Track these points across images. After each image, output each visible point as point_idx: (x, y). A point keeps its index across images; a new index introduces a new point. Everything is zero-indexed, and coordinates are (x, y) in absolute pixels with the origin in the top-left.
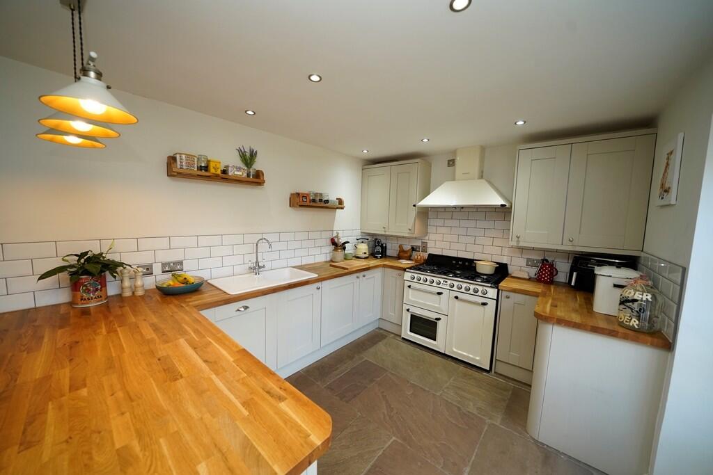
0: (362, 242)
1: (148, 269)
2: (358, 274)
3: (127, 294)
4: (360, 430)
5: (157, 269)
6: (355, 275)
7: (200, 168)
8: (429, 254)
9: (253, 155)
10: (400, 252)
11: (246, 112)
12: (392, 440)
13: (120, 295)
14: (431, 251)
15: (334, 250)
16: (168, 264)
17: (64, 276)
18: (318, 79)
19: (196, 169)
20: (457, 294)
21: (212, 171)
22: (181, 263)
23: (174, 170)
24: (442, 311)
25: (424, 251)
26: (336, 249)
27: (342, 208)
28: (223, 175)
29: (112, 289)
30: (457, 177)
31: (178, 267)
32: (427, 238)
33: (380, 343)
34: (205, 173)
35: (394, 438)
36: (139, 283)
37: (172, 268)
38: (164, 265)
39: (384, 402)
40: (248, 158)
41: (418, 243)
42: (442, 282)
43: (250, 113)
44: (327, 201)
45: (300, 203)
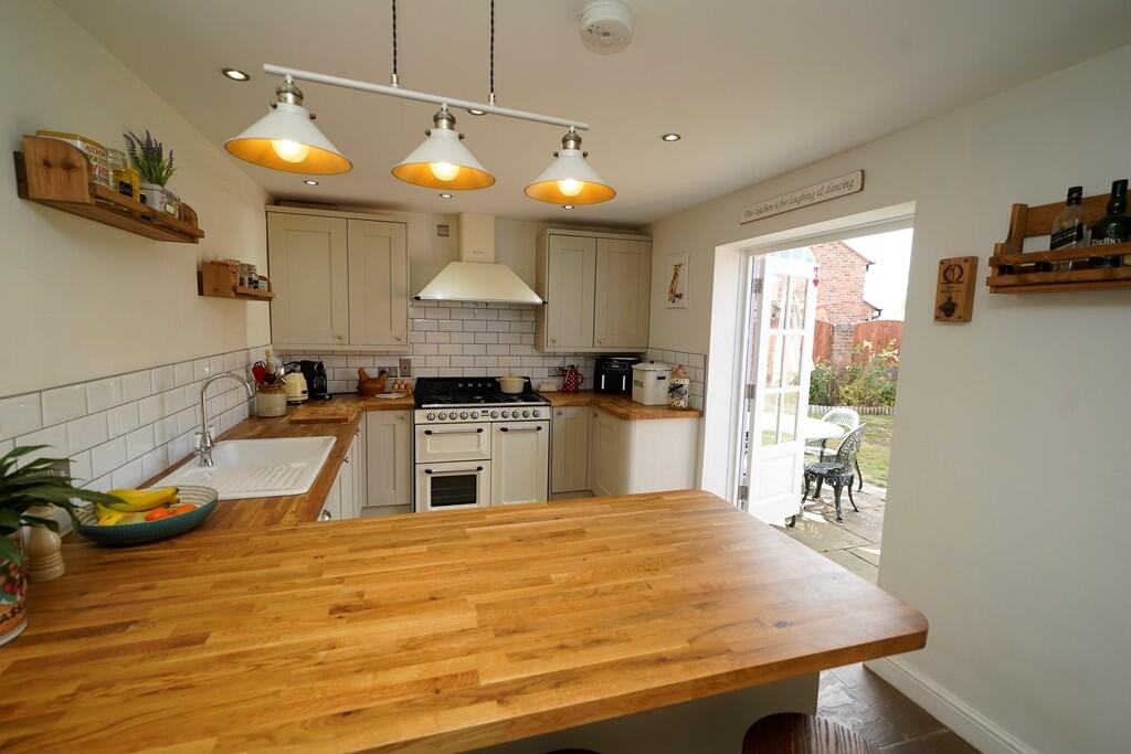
0: (292, 370)
7: (122, 189)
8: (419, 379)
20: (502, 425)
24: (483, 455)
25: (406, 373)
30: (465, 256)
41: (394, 363)
42: (479, 413)
45: (240, 290)
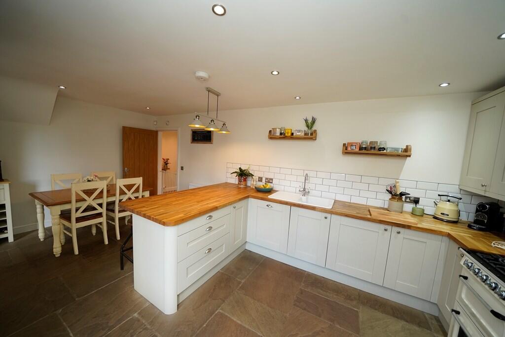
0: (449, 201)
5: (264, 180)
6: (383, 227)
7: (281, 134)
9: (314, 121)
11: (295, 98)
13: (250, 186)
15: (390, 199)
16: (268, 179)
17: (236, 175)
19: (279, 135)
21: (286, 135)
22: (272, 179)
23: (272, 136)
26: (393, 198)
27: (410, 156)
28: (292, 136)
34: (283, 136)
36: (254, 183)
37: (268, 181)
38: (266, 179)
40: (310, 124)
43: (298, 98)
44: (384, 149)
45: (346, 151)
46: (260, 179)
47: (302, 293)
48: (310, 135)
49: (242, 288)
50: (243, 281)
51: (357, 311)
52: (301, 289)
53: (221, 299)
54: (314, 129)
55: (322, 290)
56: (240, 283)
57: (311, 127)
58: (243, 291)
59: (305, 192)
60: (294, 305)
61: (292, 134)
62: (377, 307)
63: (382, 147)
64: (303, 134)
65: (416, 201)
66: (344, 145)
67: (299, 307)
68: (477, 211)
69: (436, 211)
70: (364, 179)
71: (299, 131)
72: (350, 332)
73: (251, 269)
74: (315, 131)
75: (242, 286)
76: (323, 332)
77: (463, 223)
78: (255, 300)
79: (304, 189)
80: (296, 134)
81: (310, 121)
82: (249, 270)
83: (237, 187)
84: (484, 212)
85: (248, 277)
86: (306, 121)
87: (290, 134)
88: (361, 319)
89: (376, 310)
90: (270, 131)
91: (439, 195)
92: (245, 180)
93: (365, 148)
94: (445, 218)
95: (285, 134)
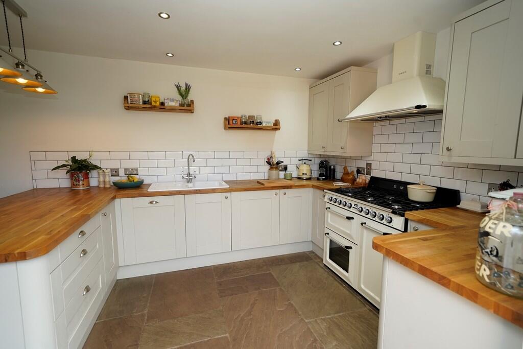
0: (305, 163)
1: (116, 172)
2: (278, 191)
3: (102, 186)
4: (210, 318)
5: (122, 172)
7: (144, 102)
8: (372, 177)
9: (188, 88)
10: (344, 174)
11: (167, 54)
12: (225, 335)
13: (98, 186)
14: (375, 174)
16: (129, 169)
17: (65, 170)
18: (166, 16)
19: (141, 103)
20: (364, 220)
21: (153, 104)
22: (136, 170)
24: (353, 239)
25: (369, 173)
26: (271, 168)
27: (279, 129)
28: (162, 107)
29: (94, 182)
30: (394, 80)
31: (135, 172)
32: (371, 158)
33: (299, 263)
34: (149, 105)
35: (227, 335)
36: (107, 179)
37: (130, 173)
38: (126, 170)
39: (249, 307)
40: (184, 92)
41: (363, 165)
42: (353, 206)
43: (170, 55)
44: (261, 123)
45: (229, 126)
46: (115, 172)
47: (220, 285)
48: (187, 107)
49: (151, 318)
50: (146, 312)
51: (270, 273)
52: (218, 283)
53: (130, 346)
54: (190, 98)
55: (235, 273)
56: (143, 315)
57: (186, 97)
58: (155, 320)
59: (190, 178)
60: (221, 297)
61: (162, 104)
62: (280, 263)
63: (259, 121)
64: (178, 105)
65: (285, 168)
66: (226, 119)
67: (226, 296)
68: (320, 167)
69: (298, 173)
70: (247, 155)
71: (172, 100)
72: (274, 288)
73: (145, 295)
74: (192, 102)
75: (148, 317)
76: (257, 300)
77: (314, 178)
78: (177, 318)
79: (189, 175)
80: (169, 104)
81: (183, 88)
82: (144, 297)
83: (73, 191)
84: (323, 167)
85: (148, 304)
86: (178, 88)
87: (158, 104)
88: (275, 276)
89: (280, 265)
90: (126, 98)
91: (299, 160)
92: (87, 177)
93: (246, 123)
94: (305, 177)
95: (151, 103)
